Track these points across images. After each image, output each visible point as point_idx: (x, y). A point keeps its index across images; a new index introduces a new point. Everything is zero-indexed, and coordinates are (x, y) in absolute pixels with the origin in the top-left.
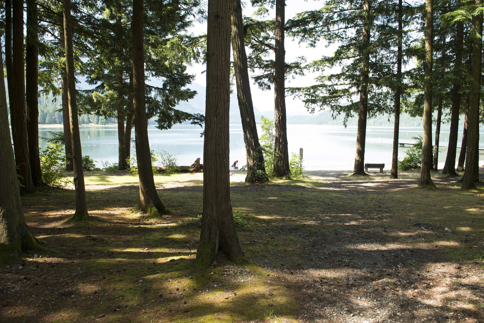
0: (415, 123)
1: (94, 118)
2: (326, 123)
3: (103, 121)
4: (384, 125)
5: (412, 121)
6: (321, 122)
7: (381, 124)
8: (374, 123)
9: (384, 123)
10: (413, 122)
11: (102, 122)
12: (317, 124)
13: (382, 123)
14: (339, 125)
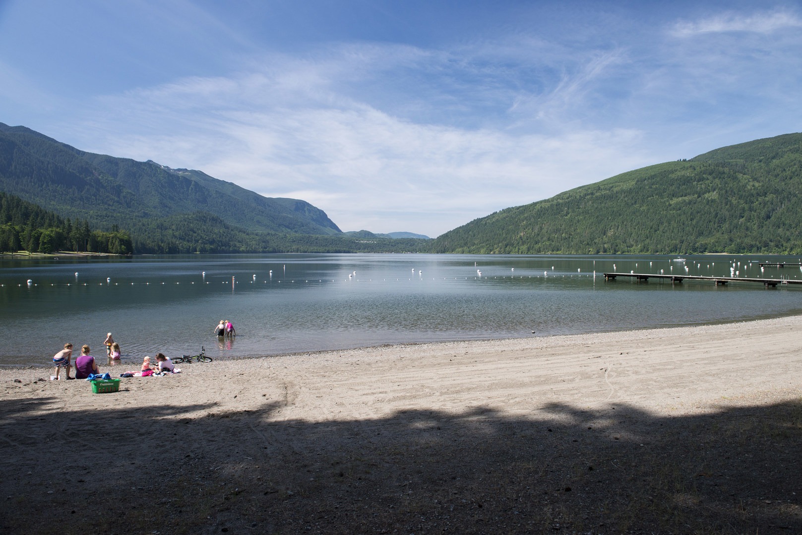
0: (591, 249)
1: (29, 241)
2: (452, 251)
3: (45, 246)
4: (543, 253)
5: (587, 246)
6: (445, 249)
7: (539, 251)
8: (529, 250)
9: (544, 249)
10: (589, 248)
11: (45, 248)
12: (437, 253)
13: (541, 249)
14: (473, 254)
